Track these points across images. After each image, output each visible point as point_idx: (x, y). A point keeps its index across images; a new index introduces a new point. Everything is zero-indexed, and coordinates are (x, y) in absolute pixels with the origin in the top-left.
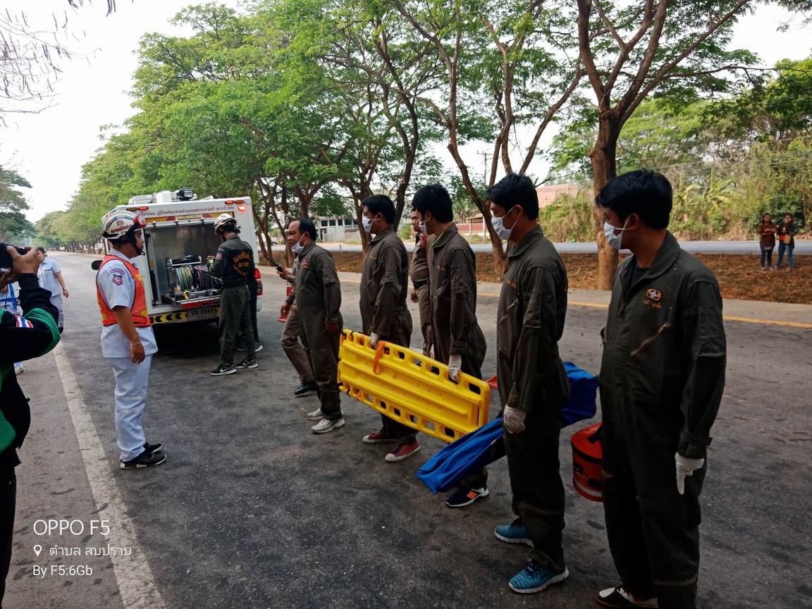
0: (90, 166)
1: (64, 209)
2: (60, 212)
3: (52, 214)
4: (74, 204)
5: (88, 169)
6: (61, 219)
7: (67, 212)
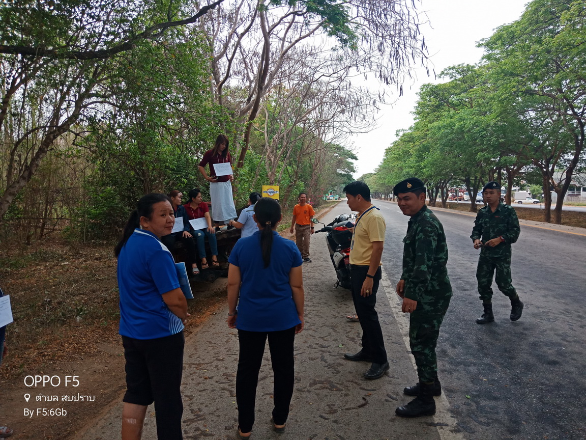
0: (390, 149)
1: (373, 172)
2: (372, 174)
3: (366, 175)
4: (379, 170)
5: (388, 151)
6: (371, 178)
7: (375, 174)
